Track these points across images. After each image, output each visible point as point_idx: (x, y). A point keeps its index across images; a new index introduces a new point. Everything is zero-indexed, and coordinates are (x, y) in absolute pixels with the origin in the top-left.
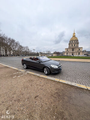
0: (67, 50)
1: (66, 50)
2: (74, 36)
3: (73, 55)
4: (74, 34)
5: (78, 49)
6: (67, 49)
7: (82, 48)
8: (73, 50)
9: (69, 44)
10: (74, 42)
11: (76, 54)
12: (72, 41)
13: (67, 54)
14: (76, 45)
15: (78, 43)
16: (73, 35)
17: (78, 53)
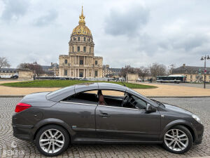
0: (66, 61)
1: (63, 61)
2: (82, 24)
3: (81, 76)
4: (82, 17)
5: (93, 62)
6: (65, 58)
7: (101, 58)
8: (81, 63)
9: (71, 44)
10: (82, 38)
11: (90, 73)
12: (79, 35)
13: (66, 73)
14: (88, 50)
15: (92, 45)
16: (79, 20)
17: (93, 73)
